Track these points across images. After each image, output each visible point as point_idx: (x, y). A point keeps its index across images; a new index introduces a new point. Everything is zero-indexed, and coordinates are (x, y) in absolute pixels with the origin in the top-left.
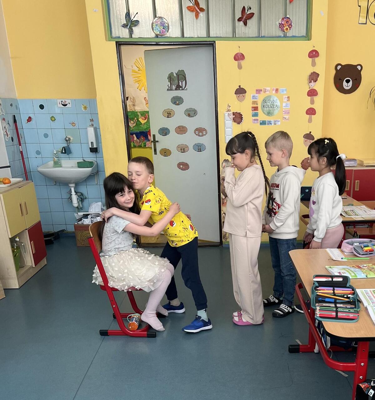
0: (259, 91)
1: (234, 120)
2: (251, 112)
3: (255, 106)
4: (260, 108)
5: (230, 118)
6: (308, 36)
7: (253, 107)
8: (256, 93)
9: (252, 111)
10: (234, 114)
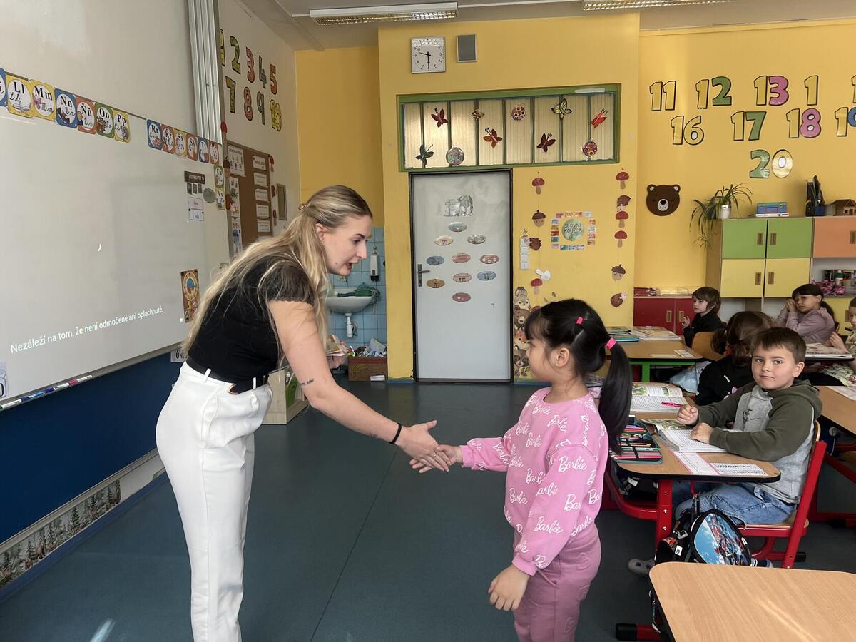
0: (559, 215)
1: (531, 246)
3: (556, 230)
4: (560, 233)
5: (526, 244)
6: (616, 159)
7: (552, 232)
8: (557, 217)
9: (552, 236)
10: (530, 239)
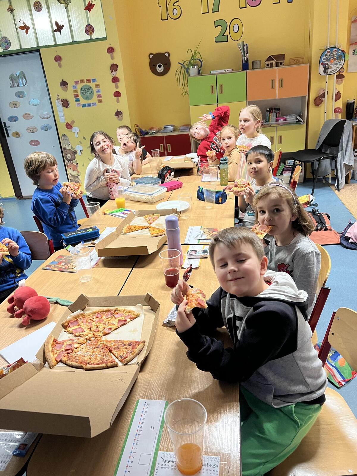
0: (76, 82)
1: (63, 105)
2: (74, 99)
3: (76, 93)
4: (80, 95)
5: (60, 104)
7: (75, 95)
8: (75, 84)
9: (75, 97)
10: (62, 101)
